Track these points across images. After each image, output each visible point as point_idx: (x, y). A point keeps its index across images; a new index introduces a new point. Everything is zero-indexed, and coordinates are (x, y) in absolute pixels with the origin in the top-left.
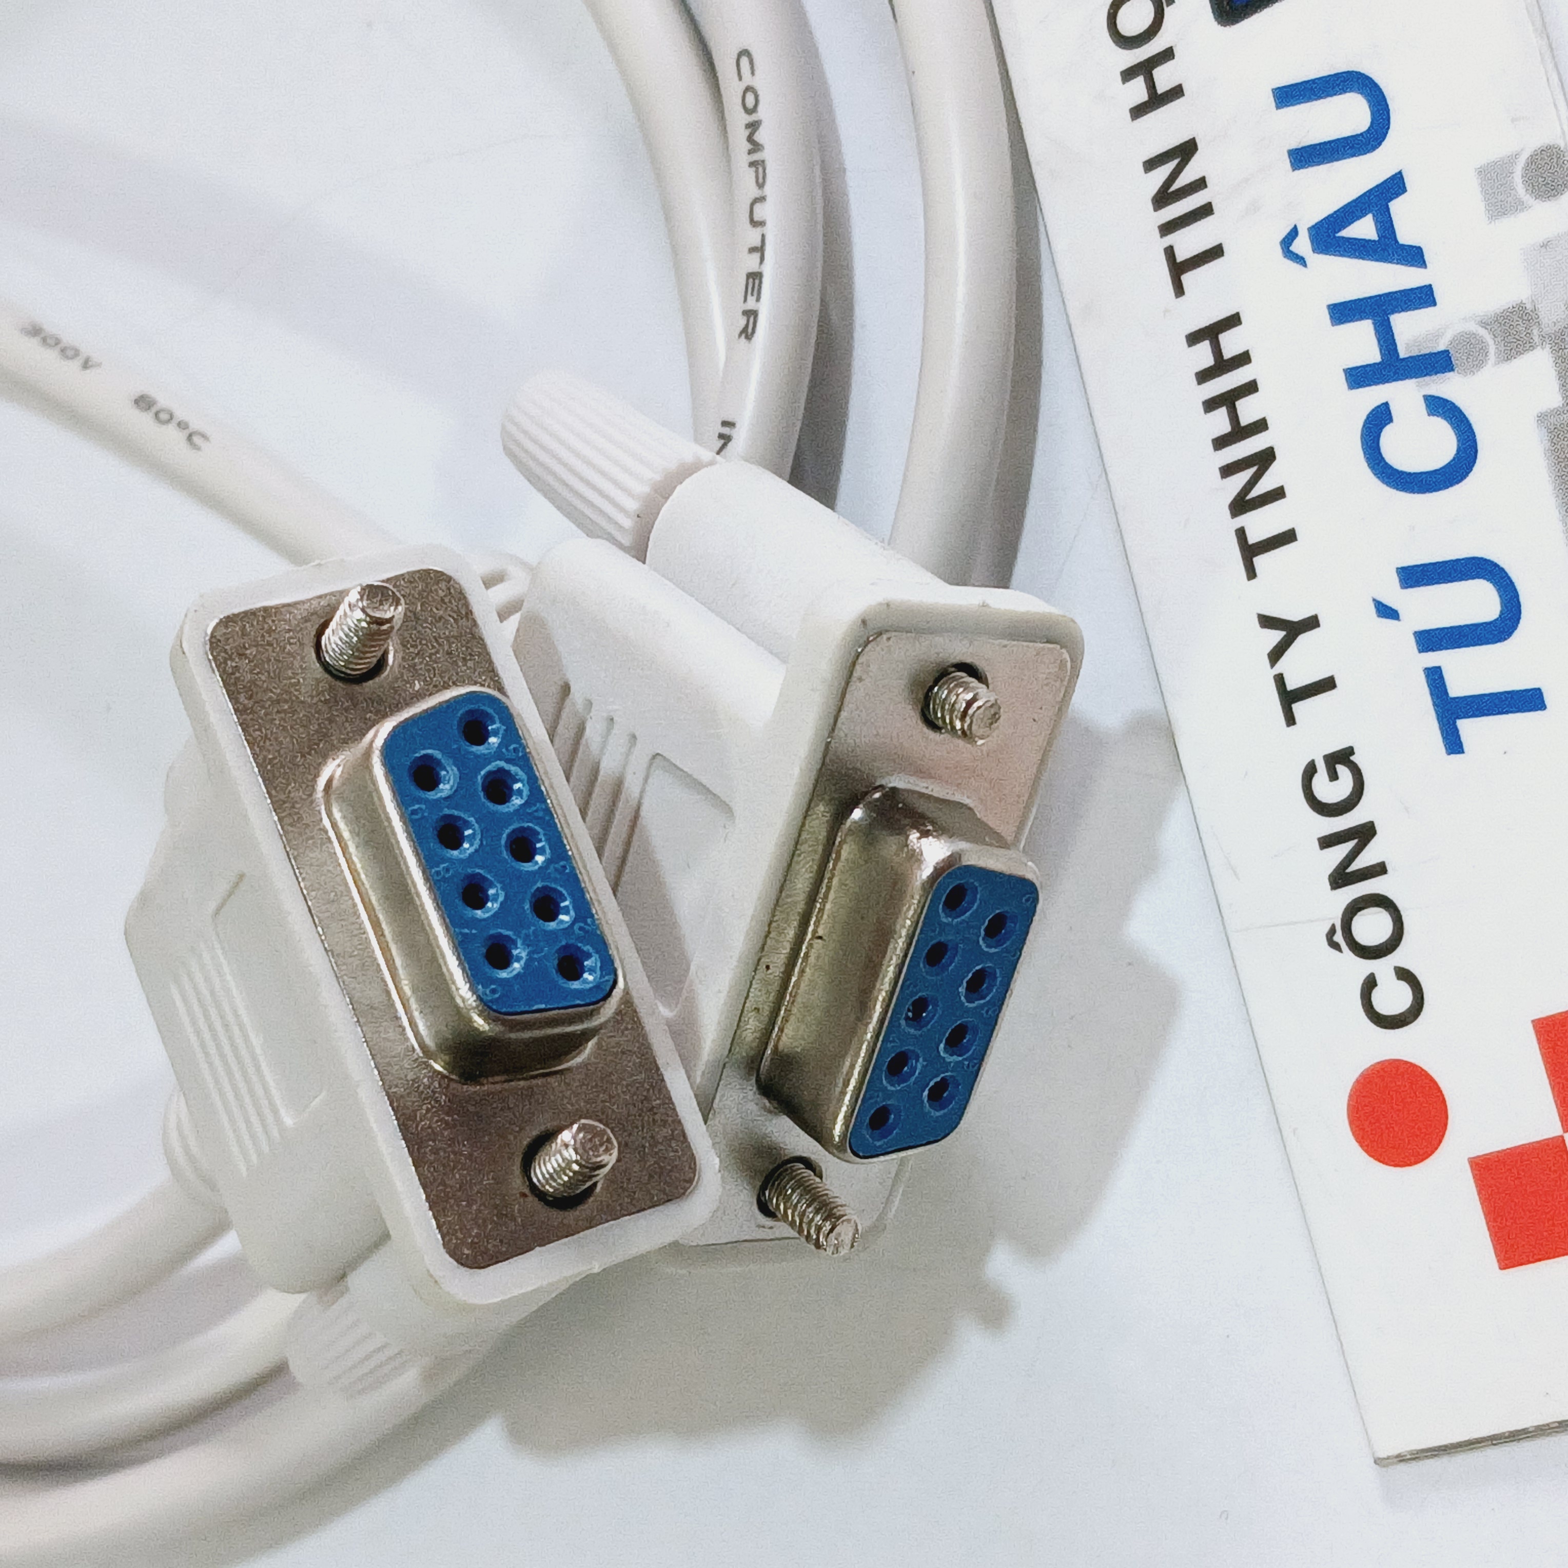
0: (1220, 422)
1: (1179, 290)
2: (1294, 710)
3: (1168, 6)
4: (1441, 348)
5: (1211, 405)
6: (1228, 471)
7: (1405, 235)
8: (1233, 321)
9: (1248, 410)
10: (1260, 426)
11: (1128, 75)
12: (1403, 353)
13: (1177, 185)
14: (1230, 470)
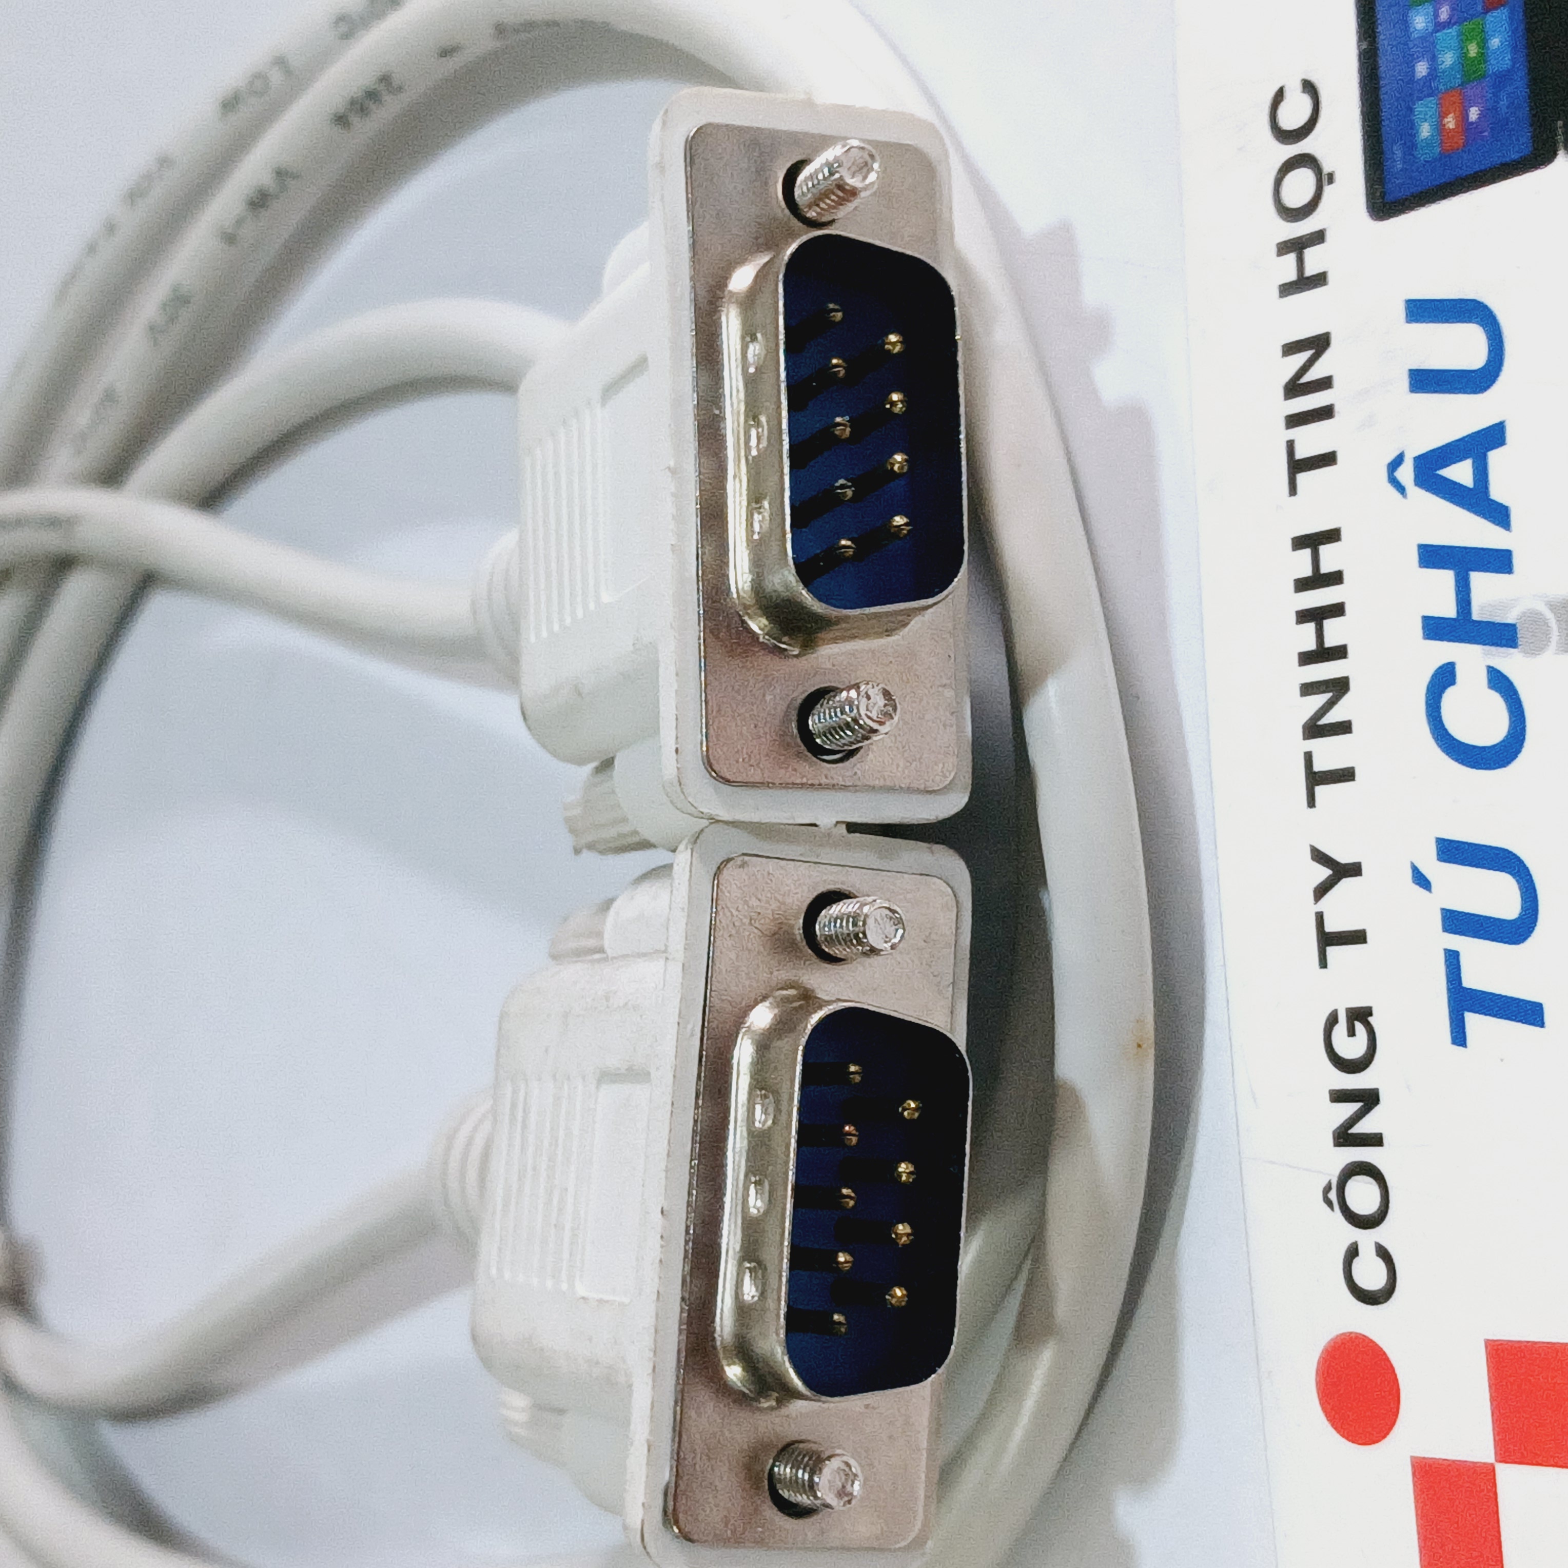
0: (1306, 636)
1: (1293, 489)
2: (1327, 953)
3: (1327, 183)
4: (1510, 621)
5: (1303, 616)
7: (1497, 492)
8: (1332, 536)
9: (1333, 632)
10: (1340, 653)
11: (1284, 248)
12: (1476, 616)
13: (1307, 378)
14: (1308, 689)
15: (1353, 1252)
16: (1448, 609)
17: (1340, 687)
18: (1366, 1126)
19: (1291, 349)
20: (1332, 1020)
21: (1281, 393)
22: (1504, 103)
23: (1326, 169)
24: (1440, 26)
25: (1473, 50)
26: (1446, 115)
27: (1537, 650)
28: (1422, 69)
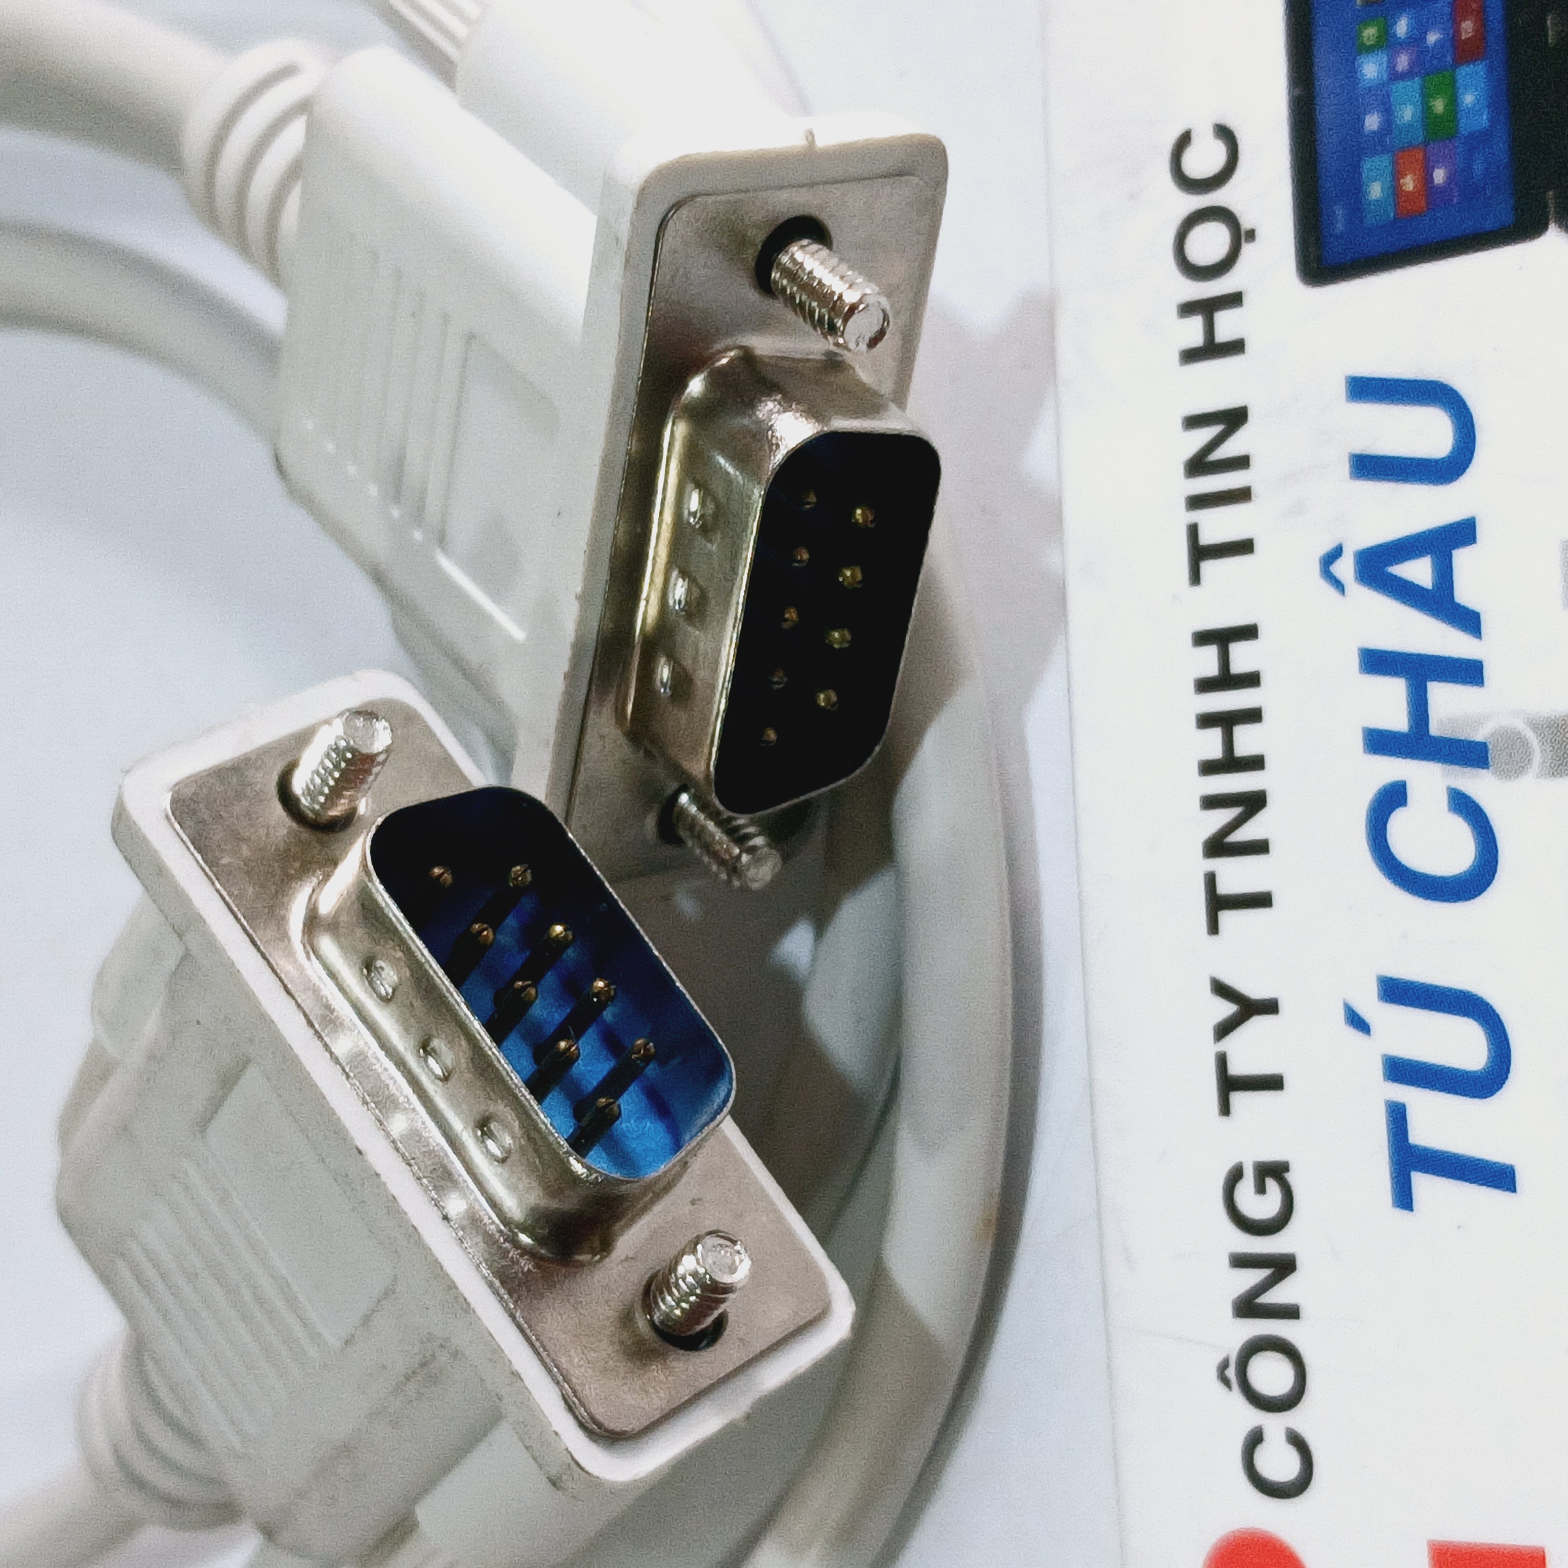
0: (1212, 744)
1: (1195, 578)
2: (1231, 1099)
3: (1247, 241)
4: (1479, 736)
5: (1206, 721)
6: (1209, 802)
7: (1464, 594)
8: (1249, 632)
9: (1246, 740)
10: (1256, 763)
11: (1188, 309)
12: (1435, 729)
13: (1215, 455)
14: (1211, 802)
15: (1255, 1439)
16: (1398, 722)
17: (1255, 802)
18: (1277, 1296)
19: (1194, 422)
20: (1236, 1175)
21: (1181, 470)
22: (1478, 168)
23: (1246, 224)
24: (1395, 76)
25: (1439, 106)
26: (1404, 175)
27: (1514, 770)
28: (1372, 122)
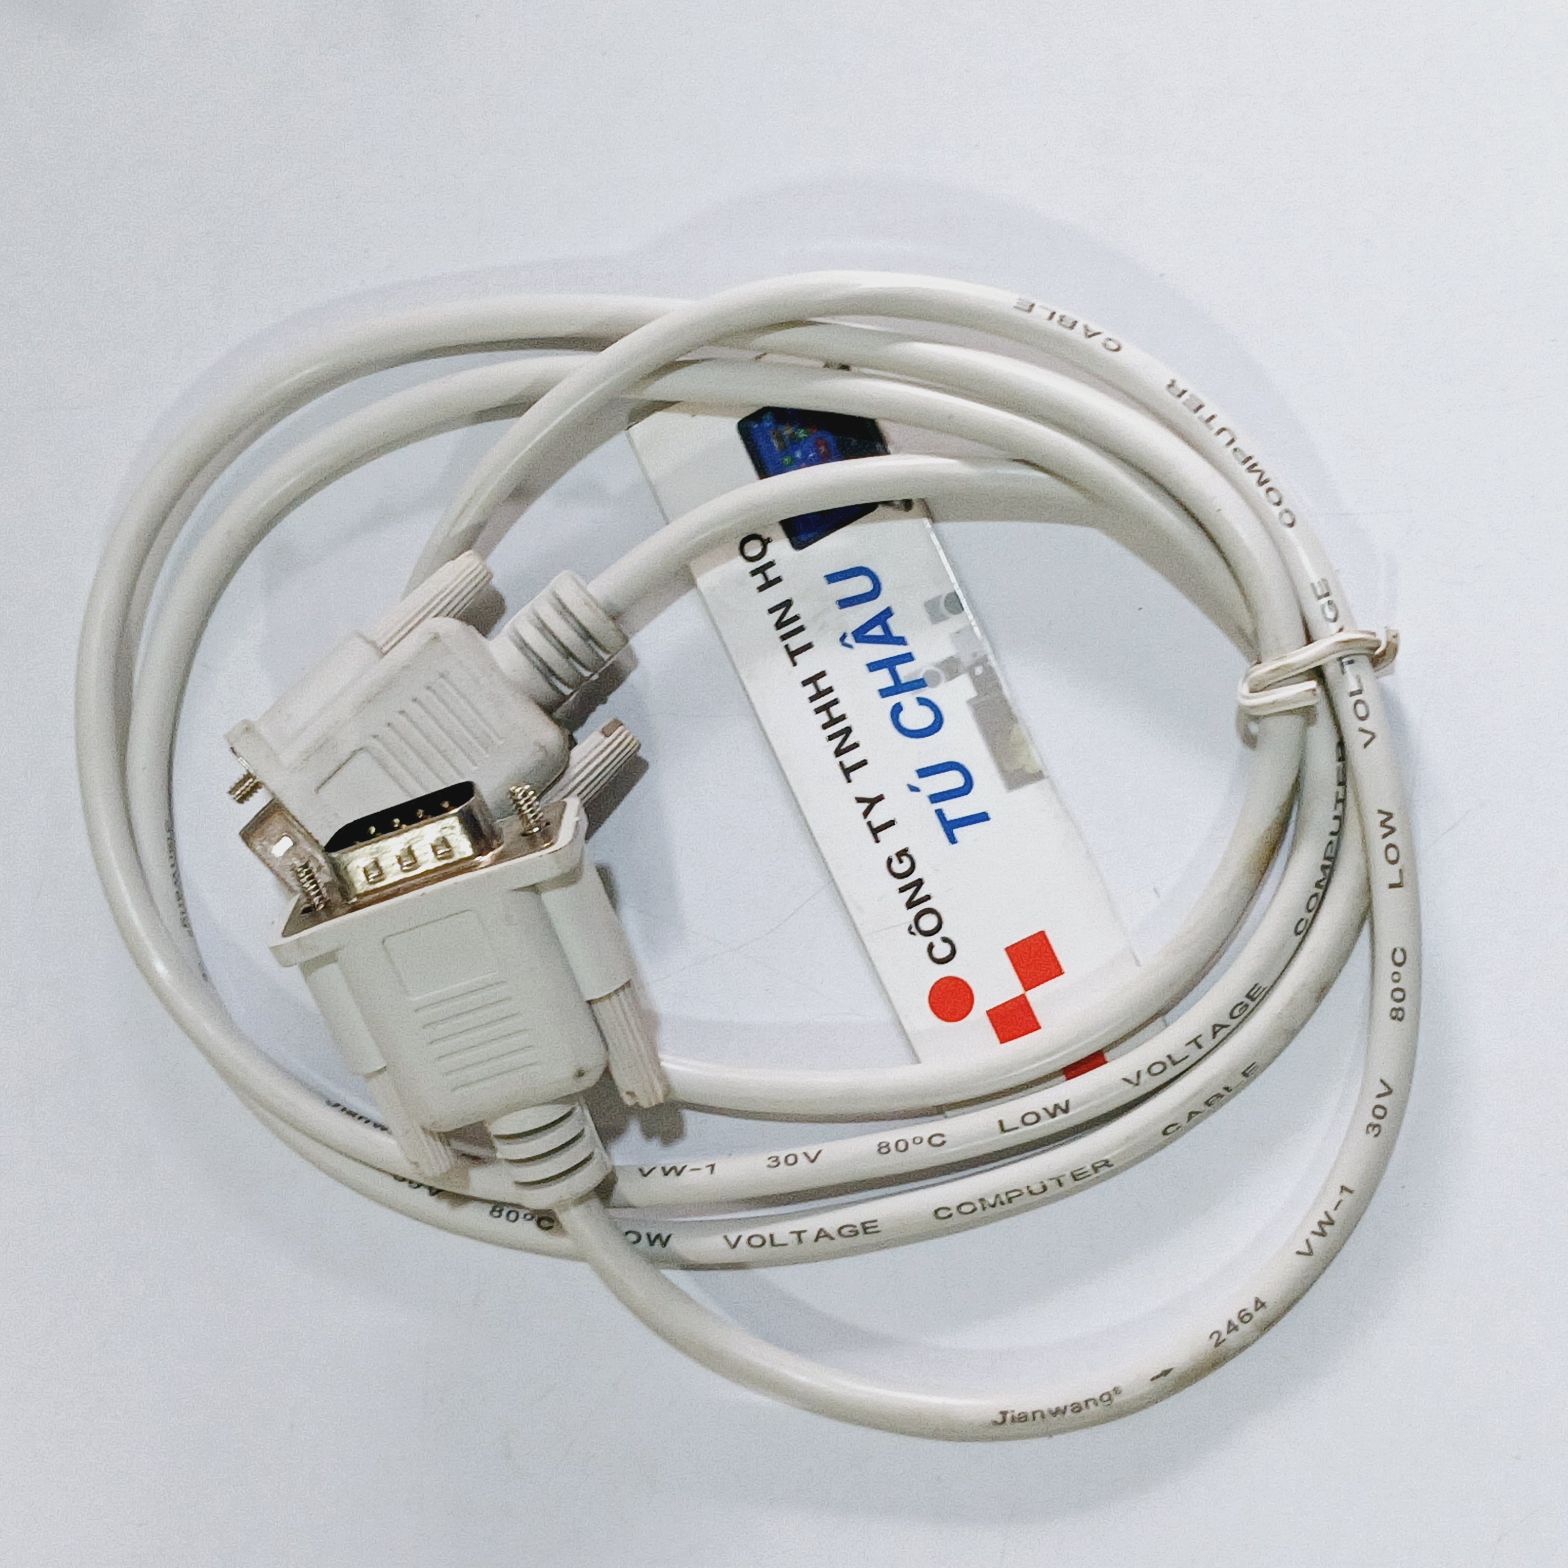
0: (823, 717)
1: (794, 663)
2: (878, 836)
3: (767, 543)
4: (921, 677)
5: (817, 711)
6: (831, 738)
7: (896, 633)
8: (822, 674)
9: (836, 711)
10: (843, 718)
11: (754, 573)
12: (903, 681)
13: (785, 619)
15: (931, 947)
16: (891, 683)
17: (848, 731)
18: (921, 894)
19: (771, 611)
20: (890, 861)
21: (773, 629)
23: (765, 537)
27: (936, 683)
